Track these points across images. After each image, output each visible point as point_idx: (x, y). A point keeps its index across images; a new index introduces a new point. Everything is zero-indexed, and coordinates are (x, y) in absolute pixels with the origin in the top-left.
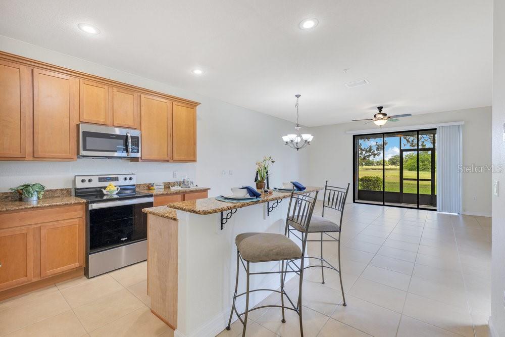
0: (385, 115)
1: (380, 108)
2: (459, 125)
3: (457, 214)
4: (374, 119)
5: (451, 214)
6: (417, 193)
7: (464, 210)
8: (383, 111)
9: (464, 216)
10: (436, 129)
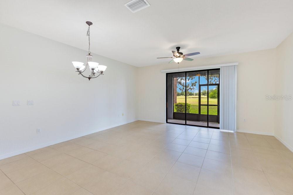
0: (181, 54)
1: (178, 48)
2: (235, 66)
3: (232, 132)
4: (174, 57)
5: (229, 131)
6: (207, 114)
7: (238, 129)
8: (180, 51)
9: (238, 133)
10: (219, 69)
